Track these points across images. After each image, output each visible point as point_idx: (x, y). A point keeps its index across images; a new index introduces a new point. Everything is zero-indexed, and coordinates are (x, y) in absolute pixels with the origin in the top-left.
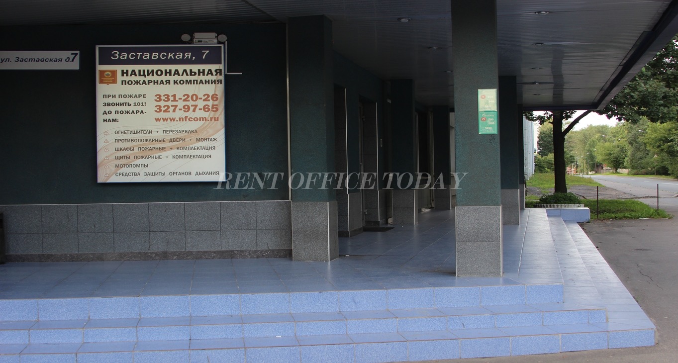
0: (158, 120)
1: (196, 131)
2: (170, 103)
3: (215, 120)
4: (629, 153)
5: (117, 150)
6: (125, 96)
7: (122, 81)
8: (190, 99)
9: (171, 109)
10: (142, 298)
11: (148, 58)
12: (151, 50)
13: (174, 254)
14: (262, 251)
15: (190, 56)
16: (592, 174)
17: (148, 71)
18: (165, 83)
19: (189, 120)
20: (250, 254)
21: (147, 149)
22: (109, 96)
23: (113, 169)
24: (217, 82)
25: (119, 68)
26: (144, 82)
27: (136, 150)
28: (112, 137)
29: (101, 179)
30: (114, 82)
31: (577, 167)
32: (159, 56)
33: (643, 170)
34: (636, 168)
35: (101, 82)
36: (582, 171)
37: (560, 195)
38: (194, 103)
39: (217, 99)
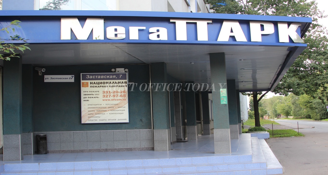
0: (104, 100)
1: (118, 104)
2: (108, 94)
3: (125, 100)
4: (293, 109)
5: (89, 111)
6: (91, 92)
7: (90, 86)
8: (115, 92)
9: (109, 96)
10: (109, 161)
11: (100, 78)
12: (101, 75)
13: (110, 149)
14: (142, 148)
15: (115, 77)
16: (276, 119)
17: (100, 82)
18: (106, 87)
19: (115, 100)
20: (138, 149)
21: (100, 111)
22: (86, 92)
23: (87, 118)
24: (125, 86)
25: (89, 81)
26: (98, 87)
27: (96, 111)
28: (87, 107)
29: (83, 122)
30: (88, 86)
31: (269, 116)
32: (104, 77)
33: (300, 117)
34: (296, 116)
35: (83, 86)
36: (271, 118)
37: (257, 127)
38: (117, 94)
39: (125, 92)
